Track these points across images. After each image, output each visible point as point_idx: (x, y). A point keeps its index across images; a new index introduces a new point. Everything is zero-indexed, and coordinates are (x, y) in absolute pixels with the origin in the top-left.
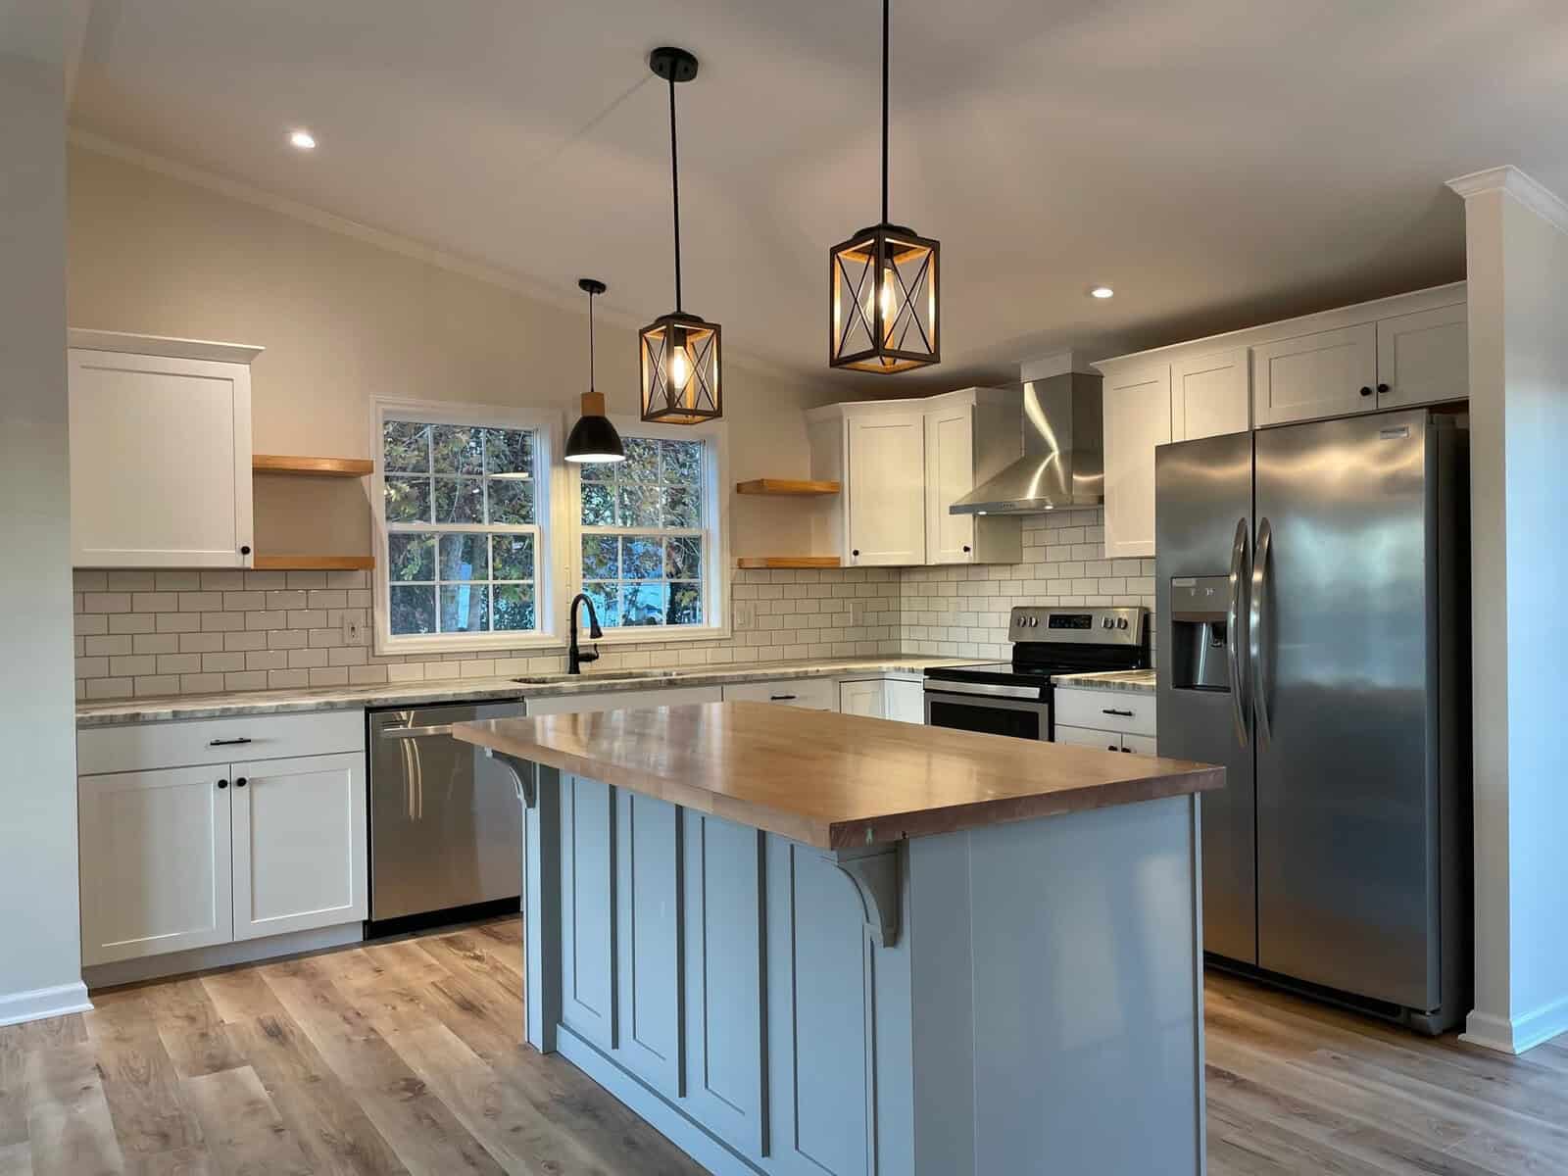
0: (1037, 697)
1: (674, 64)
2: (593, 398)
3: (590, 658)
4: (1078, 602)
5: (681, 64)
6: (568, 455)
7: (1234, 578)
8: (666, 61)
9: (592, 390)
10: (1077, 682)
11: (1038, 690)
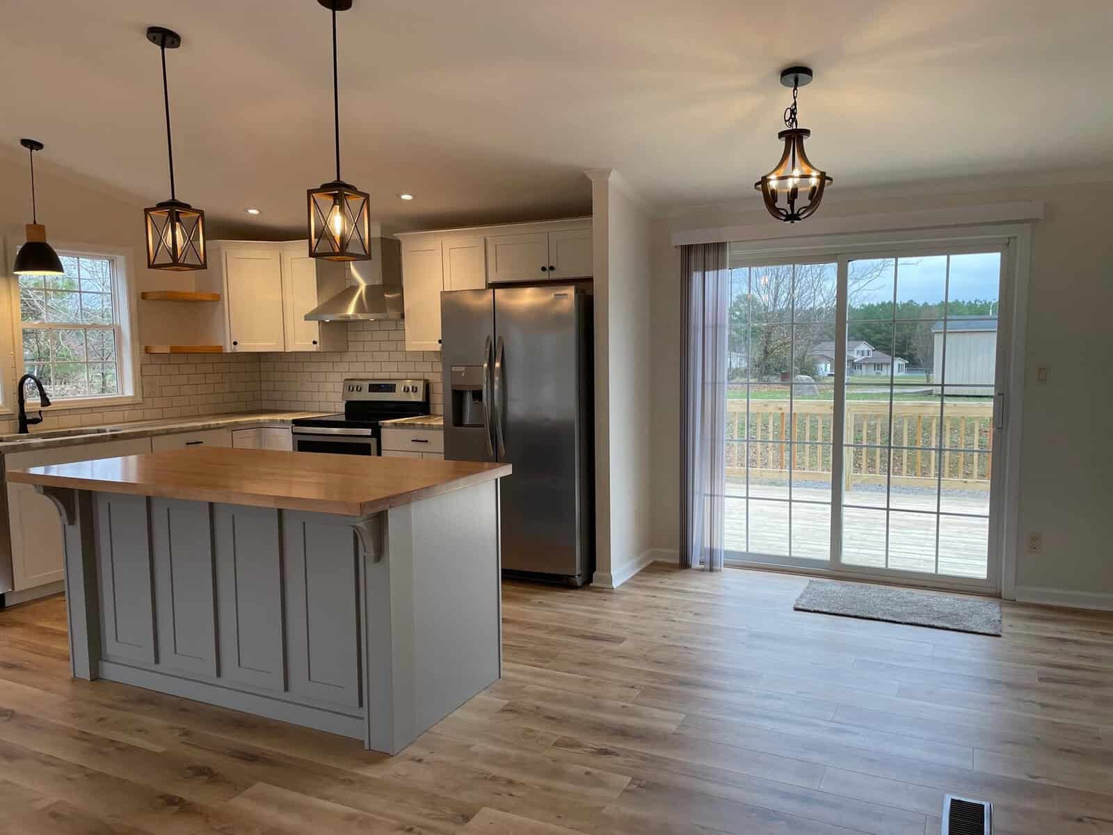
0: (370, 434)
1: (164, 37)
2: (36, 228)
3: (36, 421)
4: (386, 376)
5: (169, 40)
6: (16, 271)
7: (485, 365)
8: (159, 36)
9: (35, 222)
10: (395, 424)
11: (370, 430)
